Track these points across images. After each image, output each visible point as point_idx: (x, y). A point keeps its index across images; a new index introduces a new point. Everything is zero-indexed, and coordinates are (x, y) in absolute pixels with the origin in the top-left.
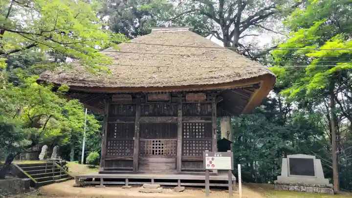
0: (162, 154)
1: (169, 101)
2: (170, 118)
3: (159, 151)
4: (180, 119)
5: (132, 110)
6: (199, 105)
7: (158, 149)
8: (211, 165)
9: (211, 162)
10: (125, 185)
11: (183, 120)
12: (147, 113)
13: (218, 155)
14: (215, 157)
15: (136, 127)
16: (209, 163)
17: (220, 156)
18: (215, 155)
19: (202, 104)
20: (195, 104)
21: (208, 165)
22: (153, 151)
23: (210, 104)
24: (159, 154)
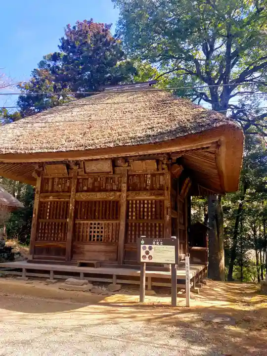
0: (101, 240)
1: (110, 172)
2: (112, 193)
3: (98, 236)
4: (124, 195)
5: (68, 184)
6: (149, 176)
7: (96, 234)
8: (147, 256)
9: (147, 253)
10: (49, 278)
11: (127, 196)
12: (85, 188)
13: (158, 243)
14: (153, 246)
15: (71, 205)
16: (144, 254)
17: (160, 244)
18: (154, 243)
19: (153, 175)
20: (145, 174)
21: (144, 257)
22: (90, 236)
23: (163, 174)
24: (98, 240)
